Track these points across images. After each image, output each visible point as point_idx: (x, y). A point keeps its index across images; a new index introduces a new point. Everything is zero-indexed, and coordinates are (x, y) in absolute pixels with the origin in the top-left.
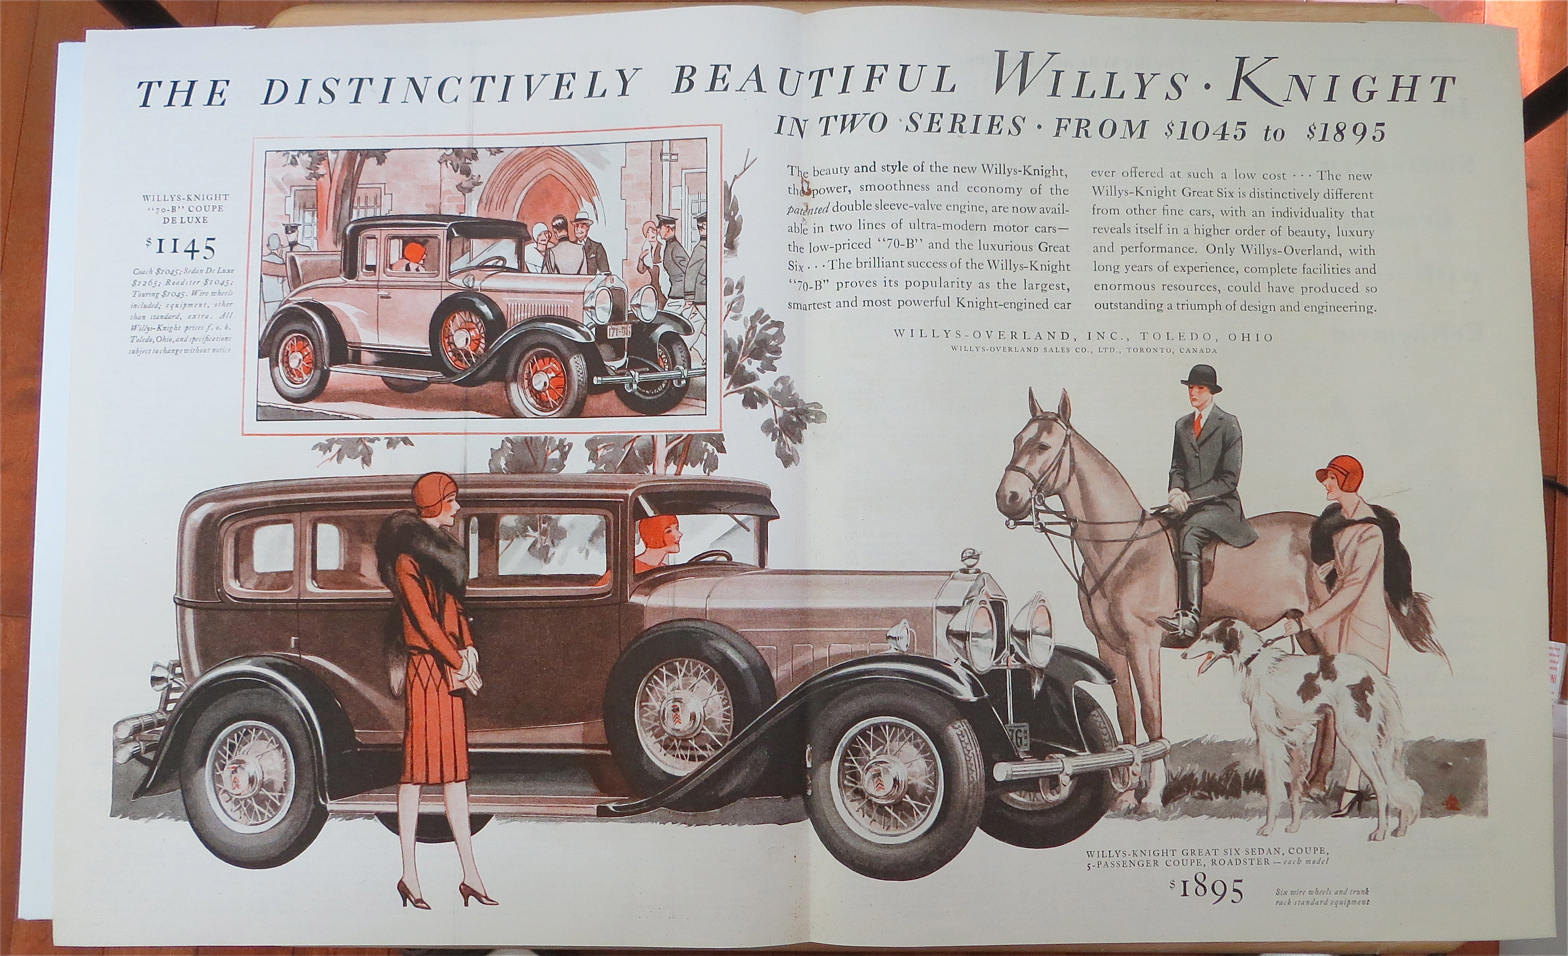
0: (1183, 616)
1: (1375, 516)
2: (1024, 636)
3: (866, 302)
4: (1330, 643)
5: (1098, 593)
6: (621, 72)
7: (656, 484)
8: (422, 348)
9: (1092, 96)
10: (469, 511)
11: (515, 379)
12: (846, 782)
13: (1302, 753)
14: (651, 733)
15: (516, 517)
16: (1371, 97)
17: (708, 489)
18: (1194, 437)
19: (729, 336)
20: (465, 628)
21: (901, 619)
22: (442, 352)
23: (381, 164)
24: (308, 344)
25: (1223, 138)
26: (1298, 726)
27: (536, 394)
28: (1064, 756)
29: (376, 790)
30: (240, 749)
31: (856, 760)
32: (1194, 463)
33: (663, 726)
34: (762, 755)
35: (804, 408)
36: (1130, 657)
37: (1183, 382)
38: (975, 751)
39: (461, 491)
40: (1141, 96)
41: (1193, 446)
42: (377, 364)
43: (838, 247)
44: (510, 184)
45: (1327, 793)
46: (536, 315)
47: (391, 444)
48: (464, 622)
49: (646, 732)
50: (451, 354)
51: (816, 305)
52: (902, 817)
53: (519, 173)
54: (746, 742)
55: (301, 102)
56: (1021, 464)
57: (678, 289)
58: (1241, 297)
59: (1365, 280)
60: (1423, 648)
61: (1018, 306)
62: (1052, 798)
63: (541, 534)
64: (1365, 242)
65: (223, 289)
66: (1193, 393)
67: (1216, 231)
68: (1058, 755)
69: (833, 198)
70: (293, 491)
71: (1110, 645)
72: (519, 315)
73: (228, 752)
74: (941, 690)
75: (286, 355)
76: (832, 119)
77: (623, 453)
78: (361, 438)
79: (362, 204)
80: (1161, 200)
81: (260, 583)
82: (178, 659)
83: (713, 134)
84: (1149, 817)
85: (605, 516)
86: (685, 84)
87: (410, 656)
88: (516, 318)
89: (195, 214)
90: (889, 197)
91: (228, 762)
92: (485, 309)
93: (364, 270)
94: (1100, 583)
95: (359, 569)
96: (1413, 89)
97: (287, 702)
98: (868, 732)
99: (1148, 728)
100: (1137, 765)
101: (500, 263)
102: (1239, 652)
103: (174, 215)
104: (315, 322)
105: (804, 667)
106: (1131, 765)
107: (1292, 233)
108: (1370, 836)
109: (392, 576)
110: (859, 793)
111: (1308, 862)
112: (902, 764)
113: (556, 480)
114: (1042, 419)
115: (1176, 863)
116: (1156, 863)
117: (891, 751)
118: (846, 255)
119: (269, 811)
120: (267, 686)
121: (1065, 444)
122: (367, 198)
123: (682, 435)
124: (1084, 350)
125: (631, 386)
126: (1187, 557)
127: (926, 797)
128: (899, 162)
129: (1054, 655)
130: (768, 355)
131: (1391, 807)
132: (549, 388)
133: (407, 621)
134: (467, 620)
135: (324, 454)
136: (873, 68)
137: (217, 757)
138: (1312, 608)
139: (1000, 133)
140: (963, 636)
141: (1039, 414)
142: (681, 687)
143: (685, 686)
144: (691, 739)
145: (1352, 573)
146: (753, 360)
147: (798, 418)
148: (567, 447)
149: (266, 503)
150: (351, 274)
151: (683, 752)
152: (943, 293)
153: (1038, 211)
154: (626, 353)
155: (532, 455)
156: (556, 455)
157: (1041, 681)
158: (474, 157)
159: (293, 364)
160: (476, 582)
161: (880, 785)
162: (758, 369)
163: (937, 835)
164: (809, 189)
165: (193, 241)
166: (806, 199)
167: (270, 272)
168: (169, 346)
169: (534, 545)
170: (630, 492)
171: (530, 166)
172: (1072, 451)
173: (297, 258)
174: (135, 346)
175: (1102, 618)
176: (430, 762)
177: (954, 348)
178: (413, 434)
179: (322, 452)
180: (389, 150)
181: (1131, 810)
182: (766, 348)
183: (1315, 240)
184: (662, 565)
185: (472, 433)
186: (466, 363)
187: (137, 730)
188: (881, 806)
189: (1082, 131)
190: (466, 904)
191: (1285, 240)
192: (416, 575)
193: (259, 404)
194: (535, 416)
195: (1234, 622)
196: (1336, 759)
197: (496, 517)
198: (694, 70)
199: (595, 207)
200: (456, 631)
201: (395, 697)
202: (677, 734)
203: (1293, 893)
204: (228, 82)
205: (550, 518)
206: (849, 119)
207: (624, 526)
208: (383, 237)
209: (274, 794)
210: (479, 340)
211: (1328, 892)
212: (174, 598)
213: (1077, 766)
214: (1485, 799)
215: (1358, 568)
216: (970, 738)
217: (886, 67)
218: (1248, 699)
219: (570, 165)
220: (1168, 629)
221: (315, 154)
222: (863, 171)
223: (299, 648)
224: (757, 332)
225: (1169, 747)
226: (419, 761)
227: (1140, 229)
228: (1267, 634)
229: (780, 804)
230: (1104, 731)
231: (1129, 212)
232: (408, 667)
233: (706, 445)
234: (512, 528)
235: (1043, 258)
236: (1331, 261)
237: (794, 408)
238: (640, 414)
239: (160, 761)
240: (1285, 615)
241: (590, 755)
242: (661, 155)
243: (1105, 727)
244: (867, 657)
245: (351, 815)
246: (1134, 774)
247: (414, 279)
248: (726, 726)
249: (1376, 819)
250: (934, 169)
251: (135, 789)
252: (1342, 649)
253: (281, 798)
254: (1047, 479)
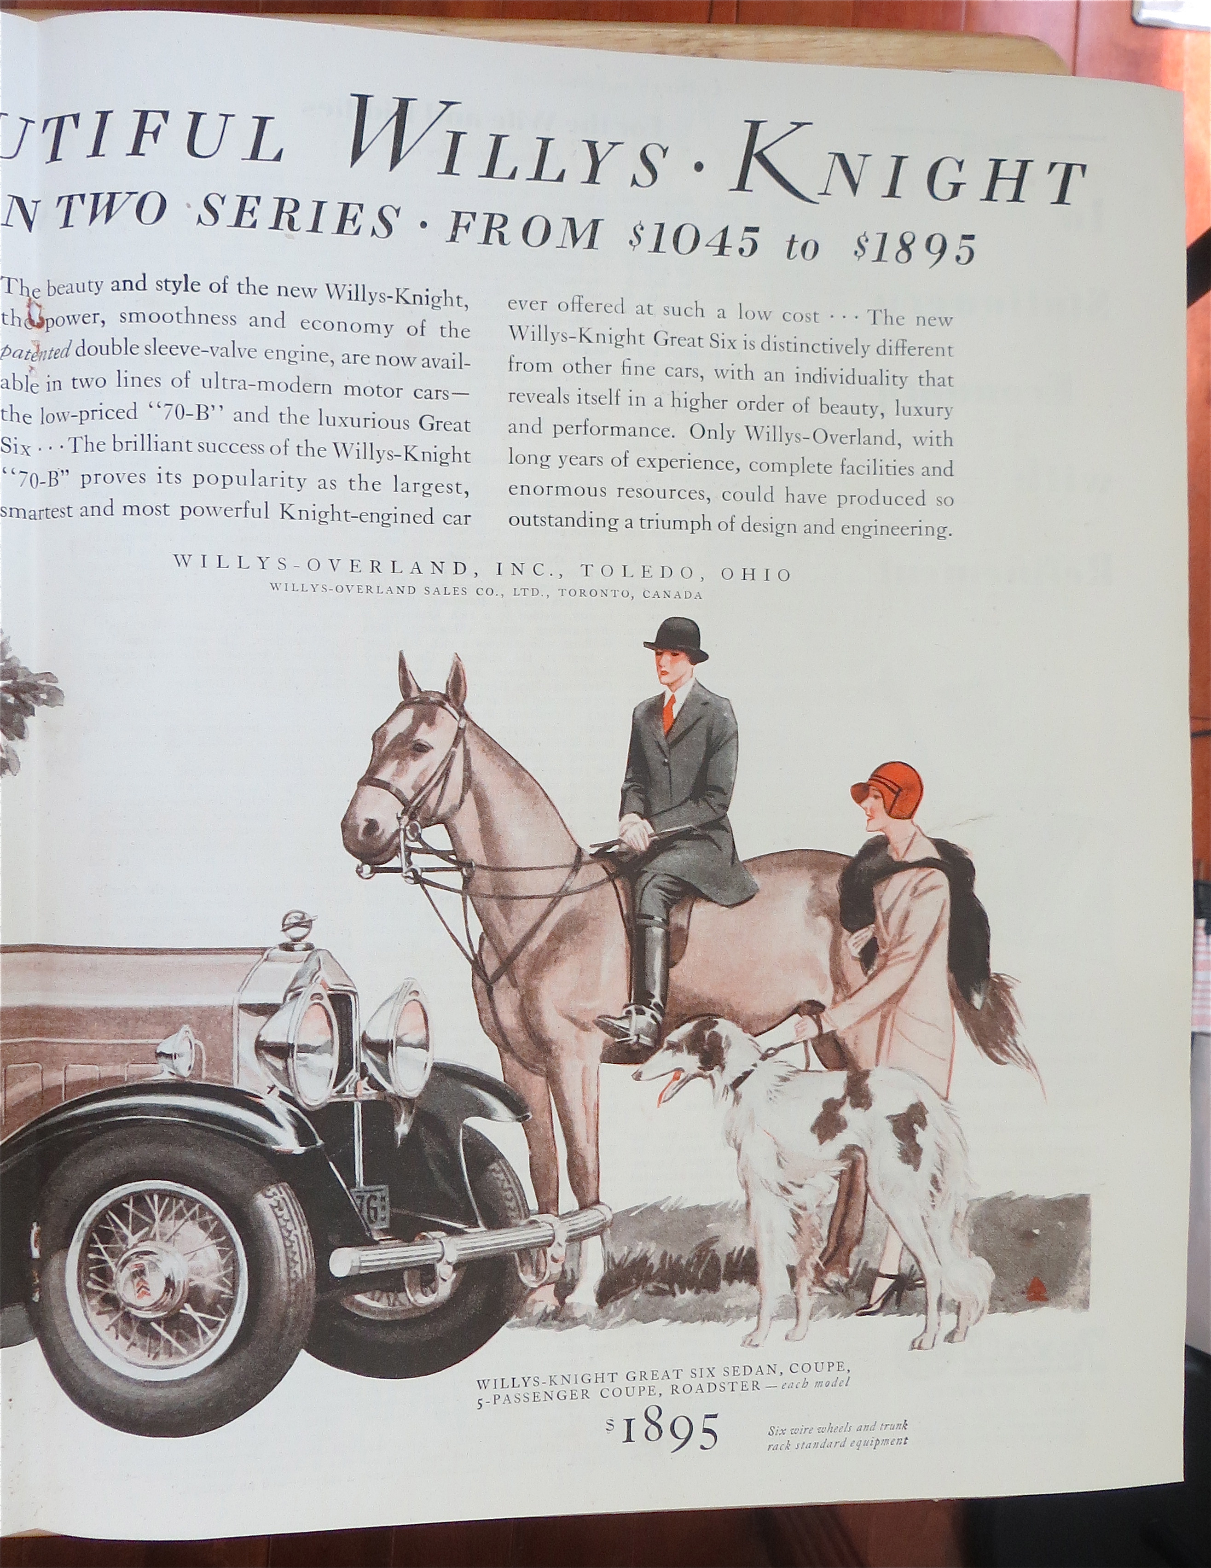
0: (637, 1013)
1: (938, 857)
2: (383, 1049)
3: (128, 509)
4: (864, 1054)
5: (504, 979)
9: (512, 176)
12: (90, 1284)
13: (816, 1221)
16: (955, 193)
18: (663, 732)
21: (181, 1025)
25: (721, 253)
26: (810, 1181)
28: (444, 1234)
31: (105, 1248)
32: (661, 774)
35: (31, 680)
36: (553, 1079)
37: (647, 645)
38: (299, 1232)
40: (592, 179)
41: (659, 746)
43: (85, 415)
45: (851, 1279)
51: (50, 512)
52: (179, 1338)
56: (384, 775)
58: (742, 510)
59: (937, 486)
60: (1003, 1058)
61: (383, 520)
62: (423, 1300)
64: (936, 425)
66: (662, 663)
67: (706, 402)
68: (434, 1234)
69: (76, 333)
71: (520, 1061)
74: (244, 1137)
76: (77, 200)
80: (619, 350)
84: (577, 1325)
90: (168, 334)
94: (507, 964)
96: (1020, 180)
98: (125, 1205)
99: (578, 1187)
100: (560, 1245)
102: (723, 1068)
105: (27, 1101)
106: (550, 1245)
107: (827, 408)
108: (913, 1342)
110: (111, 1302)
111: (819, 1384)
112: (179, 1256)
114: (421, 702)
115: (617, 1393)
116: (585, 1393)
117: (162, 1235)
118: (98, 430)
121: (455, 744)
124: (490, 592)
126: (647, 922)
127: (219, 1307)
128: (186, 276)
129: (432, 1078)
131: (946, 1299)
136: (144, 115)
138: (838, 998)
139: (357, 233)
140: (283, 1051)
141: (414, 694)
145: (901, 943)
147: (17, 697)
152: (257, 496)
153: (418, 363)
157: (410, 1120)
161: (143, 1289)
163: (236, 1366)
164: (41, 318)
166: (35, 334)
172: (467, 754)
175: (509, 1019)
177: (275, 587)
181: (548, 1315)
183: (862, 421)
188: (145, 1322)
189: (494, 236)
191: (814, 420)
195: (716, 1023)
196: (867, 1227)
203: (794, 1432)
206: (104, 200)
211: (848, 1428)
213: (464, 1249)
214: (1086, 1283)
215: (909, 938)
216: (292, 1211)
217: (165, 114)
218: (735, 1141)
220: (614, 1035)
222: (125, 289)
225: (609, 1217)
227: (584, 398)
228: (767, 1041)
230: (509, 1194)
231: (568, 368)
235: (425, 441)
236: (886, 454)
237: (10, 682)
240: (797, 1010)
243: (511, 1189)
244: (125, 1085)
246: (555, 1260)
249: (923, 1316)
250: (244, 289)
252: (882, 1060)
254: (425, 798)
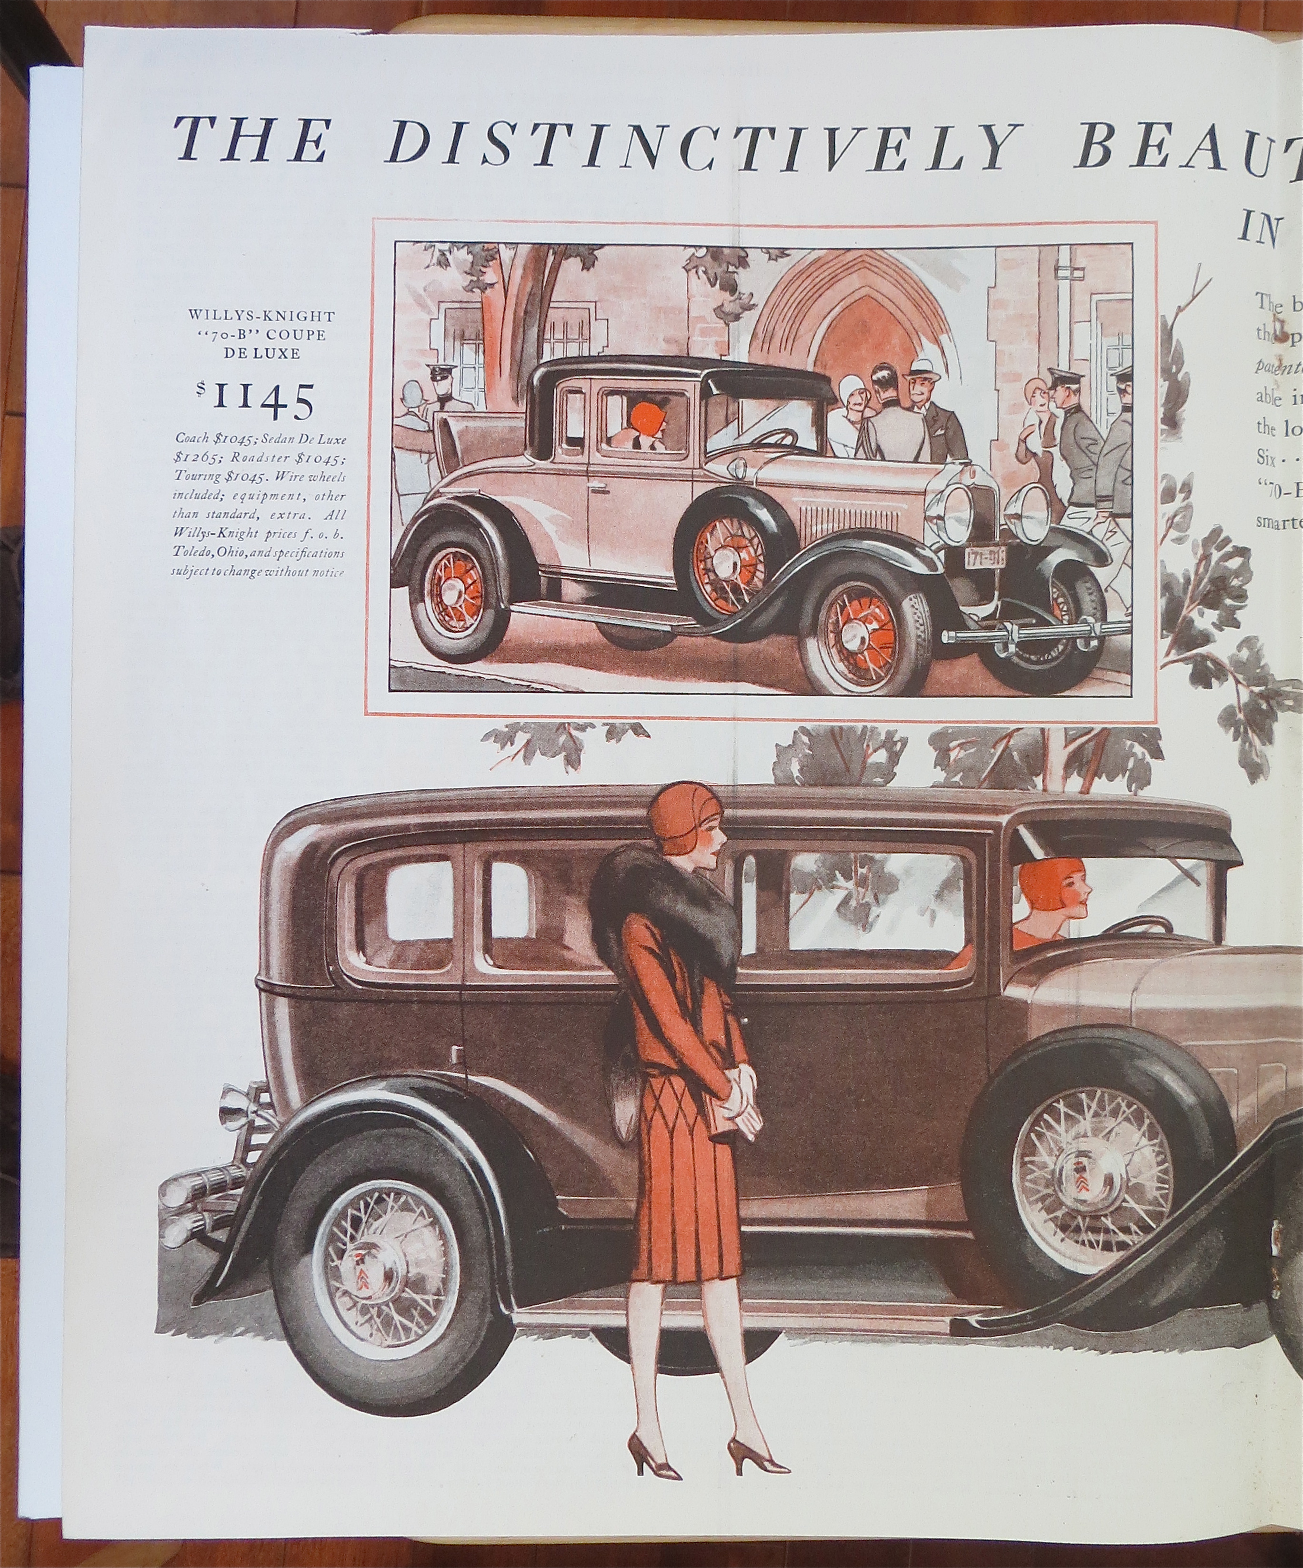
6: (988, 129)
7: (1047, 807)
8: (661, 577)
10: (741, 845)
11: (814, 631)
14: (1040, 1205)
15: (817, 856)
17: (1135, 818)
19: (1169, 571)
20: (736, 1035)
22: (694, 585)
23: (588, 269)
24: (474, 567)
27: (848, 656)
29: (592, 1292)
30: (369, 1225)
33: (1060, 1194)
34: (1215, 1240)
39: (728, 812)
42: (587, 601)
44: (801, 311)
46: (847, 527)
47: (613, 733)
48: (733, 1025)
49: (1030, 1203)
50: (708, 588)
51: (1296, 522)
53: (817, 292)
54: (1192, 1221)
55: (452, 160)
57: (1085, 490)
63: (857, 884)
65: (329, 471)
70: (451, 809)
72: (819, 527)
73: (350, 1230)
75: (437, 584)
77: (993, 755)
78: (564, 723)
79: (559, 335)
81: (399, 957)
82: (264, 1079)
83: (1141, 237)
85: (963, 858)
86: (1096, 153)
87: (646, 1078)
88: (814, 531)
89: (278, 343)
91: (350, 1246)
92: (764, 514)
93: (564, 446)
95: (561, 936)
97: (445, 1151)
101: (788, 440)
103: (242, 343)
104: (485, 530)
105: (1273, 1100)
109: (615, 949)
113: (881, 797)
119: (418, 1324)
120: (412, 1125)
122: (565, 325)
123: (1092, 729)
125: (1006, 648)
130: (1228, 602)
132: (869, 648)
133: (641, 1022)
134: (739, 1022)
135: (502, 748)
137: (332, 1238)
142: (1089, 1134)
143: (1096, 1132)
144: (1105, 1216)
146: (1206, 611)
147: (1268, 703)
148: (899, 744)
149: (407, 827)
150: (544, 451)
151: (1091, 1237)
154: (996, 593)
155: (842, 756)
156: (881, 757)
158: (743, 262)
159: (450, 598)
160: (753, 961)
162: (1213, 624)
164: (1283, 332)
165: (277, 389)
166: (1279, 348)
167: (407, 444)
168: (241, 564)
169: (845, 902)
170: (1004, 819)
171: (834, 280)
173: (451, 422)
174: (181, 562)
176: (679, 1246)
178: (649, 718)
179: (498, 745)
180: (602, 246)
182: (1225, 589)
184: (1058, 938)
185: (745, 719)
186: (733, 603)
187: (199, 1194)
190: (739, 1472)
192: (655, 948)
193: (392, 663)
194: (846, 693)
197: (785, 857)
198: (1111, 131)
199: (943, 352)
200: (721, 1038)
201: (622, 1145)
202: (1082, 1208)
204: (328, 122)
205: (872, 859)
207: (994, 875)
208: (595, 390)
209: (426, 1297)
210: (756, 565)
212: (257, 980)
219: (902, 282)
221: (478, 248)
223: (464, 1064)
224: (1213, 563)
226: (662, 1245)
229: (1239, 1315)
232: (642, 1096)
233: (1132, 746)
234: (810, 874)
238: (1021, 693)
239: (237, 1246)
241: (941, 1239)
242: (1056, 269)
245: (551, 1332)
247: (647, 463)
248: (1161, 1196)
251: (197, 1289)
253: (437, 1304)
